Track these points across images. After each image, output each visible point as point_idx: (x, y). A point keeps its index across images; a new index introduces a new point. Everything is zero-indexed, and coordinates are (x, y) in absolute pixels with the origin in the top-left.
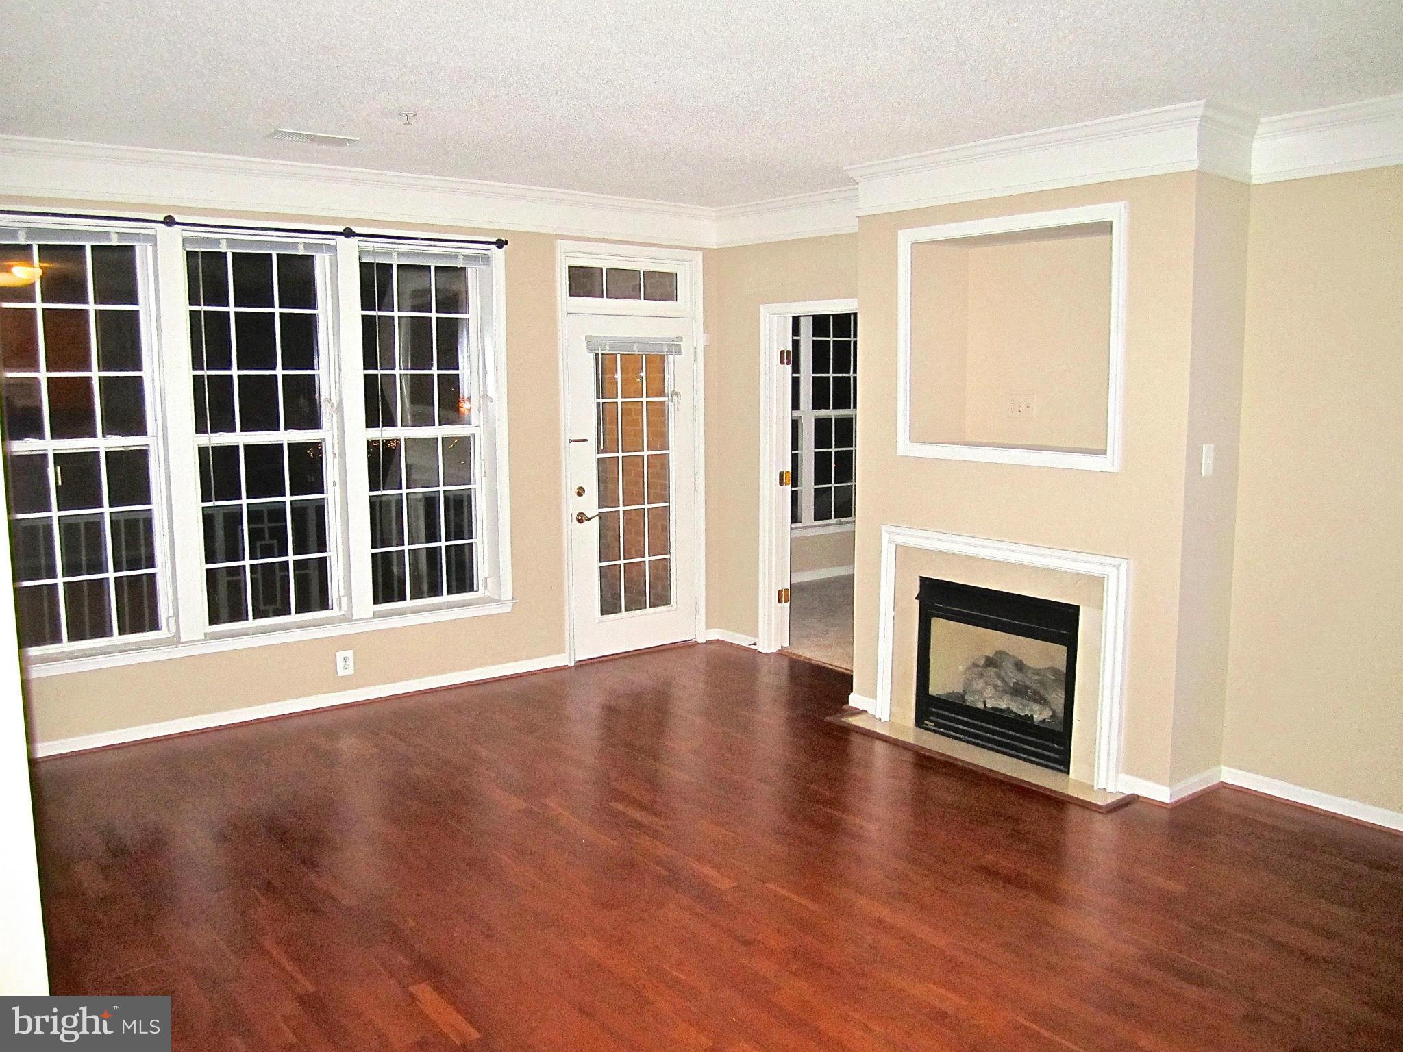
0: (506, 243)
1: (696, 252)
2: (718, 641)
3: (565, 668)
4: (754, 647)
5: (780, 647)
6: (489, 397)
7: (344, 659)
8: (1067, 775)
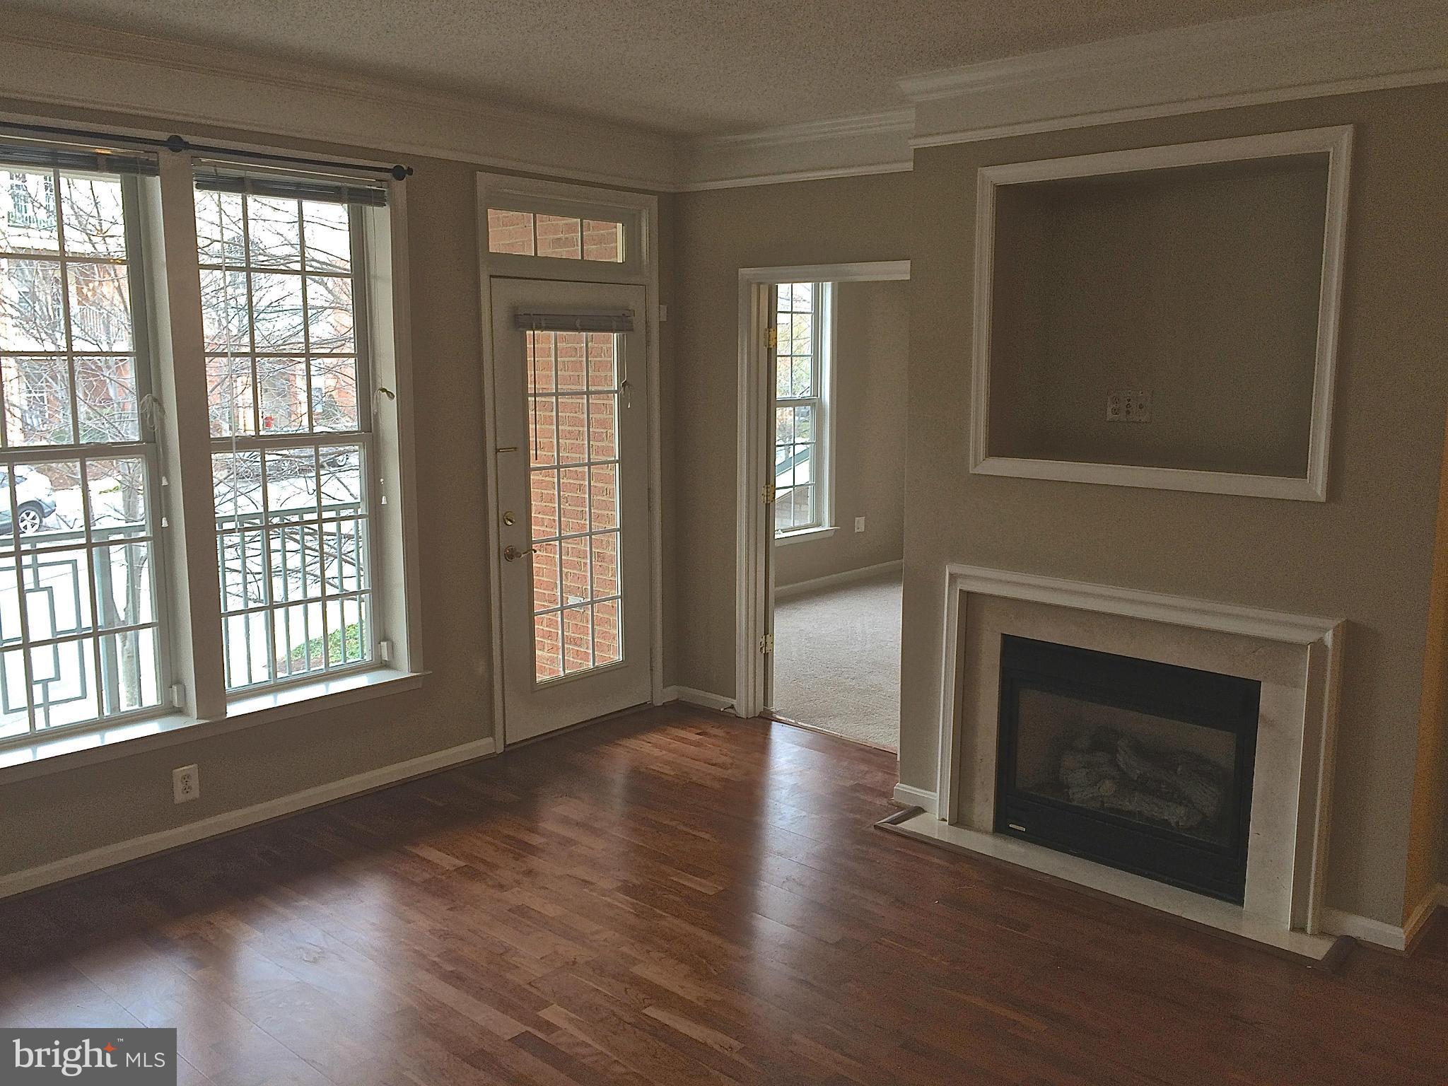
0: (407, 172)
1: (649, 196)
2: (681, 702)
3: (490, 758)
4: (731, 711)
5: (760, 708)
6: (387, 392)
7: (186, 778)
8: (1239, 908)
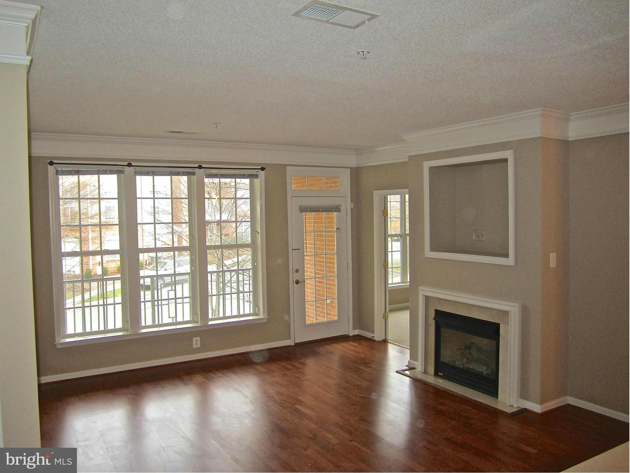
0: (265, 169)
1: (347, 169)
2: (358, 335)
3: (290, 346)
4: (373, 338)
5: (384, 338)
6: (257, 232)
7: (196, 341)
8: (497, 399)
